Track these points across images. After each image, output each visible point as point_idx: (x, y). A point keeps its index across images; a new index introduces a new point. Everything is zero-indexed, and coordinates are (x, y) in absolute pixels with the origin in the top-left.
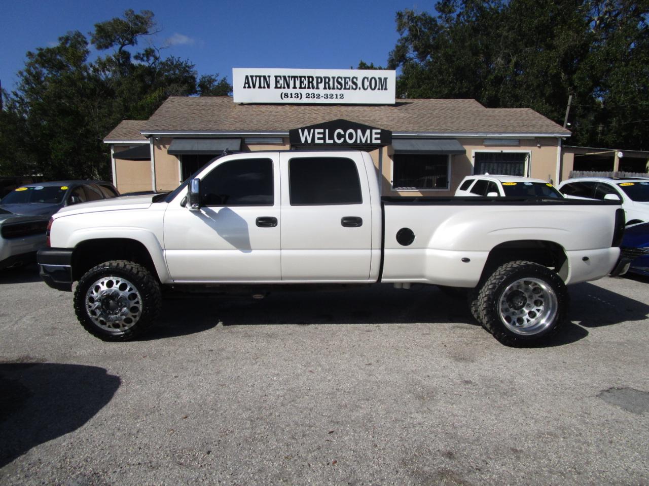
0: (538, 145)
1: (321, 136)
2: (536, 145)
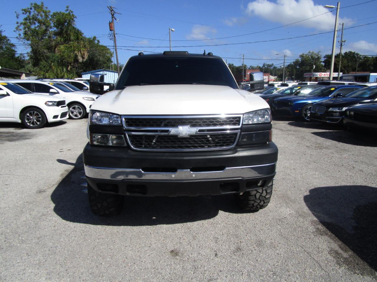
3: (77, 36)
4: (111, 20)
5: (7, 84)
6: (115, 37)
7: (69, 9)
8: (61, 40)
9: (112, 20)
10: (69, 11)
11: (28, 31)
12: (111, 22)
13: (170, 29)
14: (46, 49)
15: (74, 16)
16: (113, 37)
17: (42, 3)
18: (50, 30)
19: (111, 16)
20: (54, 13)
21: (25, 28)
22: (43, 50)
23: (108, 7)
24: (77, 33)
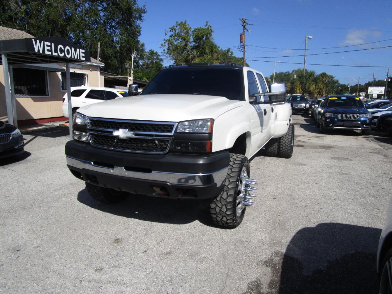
0: (91, 70)
1: (49, 48)
2: (89, 70)
3: (211, 49)
4: (242, 32)
5: (124, 93)
6: (245, 48)
7: (208, 24)
8: (197, 53)
9: (244, 32)
10: (208, 26)
11: (171, 46)
12: (242, 34)
13: (307, 37)
14: (184, 62)
15: (212, 31)
16: (243, 49)
17: (186, 21)
18: (190, 45)
19: (243, 27)
20: (195, 29)
21: (169, 45)
22: (180, 63)
23: (240, 19)
24: (212, 47)
